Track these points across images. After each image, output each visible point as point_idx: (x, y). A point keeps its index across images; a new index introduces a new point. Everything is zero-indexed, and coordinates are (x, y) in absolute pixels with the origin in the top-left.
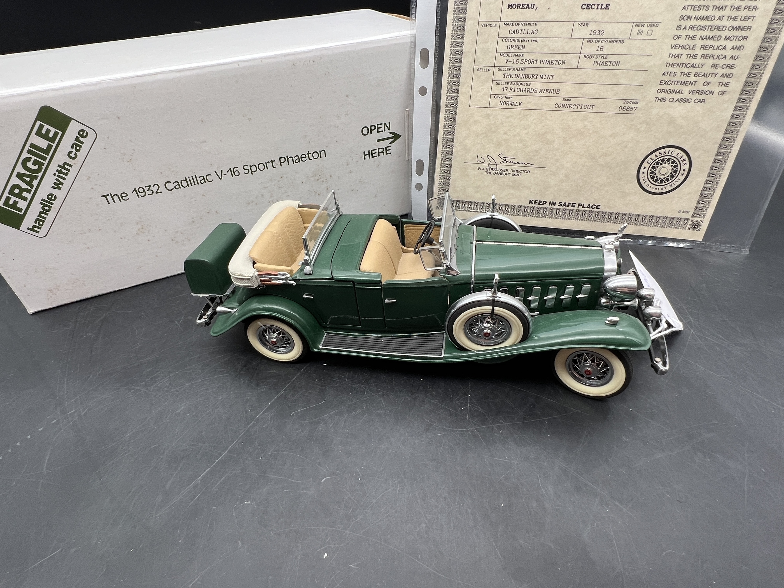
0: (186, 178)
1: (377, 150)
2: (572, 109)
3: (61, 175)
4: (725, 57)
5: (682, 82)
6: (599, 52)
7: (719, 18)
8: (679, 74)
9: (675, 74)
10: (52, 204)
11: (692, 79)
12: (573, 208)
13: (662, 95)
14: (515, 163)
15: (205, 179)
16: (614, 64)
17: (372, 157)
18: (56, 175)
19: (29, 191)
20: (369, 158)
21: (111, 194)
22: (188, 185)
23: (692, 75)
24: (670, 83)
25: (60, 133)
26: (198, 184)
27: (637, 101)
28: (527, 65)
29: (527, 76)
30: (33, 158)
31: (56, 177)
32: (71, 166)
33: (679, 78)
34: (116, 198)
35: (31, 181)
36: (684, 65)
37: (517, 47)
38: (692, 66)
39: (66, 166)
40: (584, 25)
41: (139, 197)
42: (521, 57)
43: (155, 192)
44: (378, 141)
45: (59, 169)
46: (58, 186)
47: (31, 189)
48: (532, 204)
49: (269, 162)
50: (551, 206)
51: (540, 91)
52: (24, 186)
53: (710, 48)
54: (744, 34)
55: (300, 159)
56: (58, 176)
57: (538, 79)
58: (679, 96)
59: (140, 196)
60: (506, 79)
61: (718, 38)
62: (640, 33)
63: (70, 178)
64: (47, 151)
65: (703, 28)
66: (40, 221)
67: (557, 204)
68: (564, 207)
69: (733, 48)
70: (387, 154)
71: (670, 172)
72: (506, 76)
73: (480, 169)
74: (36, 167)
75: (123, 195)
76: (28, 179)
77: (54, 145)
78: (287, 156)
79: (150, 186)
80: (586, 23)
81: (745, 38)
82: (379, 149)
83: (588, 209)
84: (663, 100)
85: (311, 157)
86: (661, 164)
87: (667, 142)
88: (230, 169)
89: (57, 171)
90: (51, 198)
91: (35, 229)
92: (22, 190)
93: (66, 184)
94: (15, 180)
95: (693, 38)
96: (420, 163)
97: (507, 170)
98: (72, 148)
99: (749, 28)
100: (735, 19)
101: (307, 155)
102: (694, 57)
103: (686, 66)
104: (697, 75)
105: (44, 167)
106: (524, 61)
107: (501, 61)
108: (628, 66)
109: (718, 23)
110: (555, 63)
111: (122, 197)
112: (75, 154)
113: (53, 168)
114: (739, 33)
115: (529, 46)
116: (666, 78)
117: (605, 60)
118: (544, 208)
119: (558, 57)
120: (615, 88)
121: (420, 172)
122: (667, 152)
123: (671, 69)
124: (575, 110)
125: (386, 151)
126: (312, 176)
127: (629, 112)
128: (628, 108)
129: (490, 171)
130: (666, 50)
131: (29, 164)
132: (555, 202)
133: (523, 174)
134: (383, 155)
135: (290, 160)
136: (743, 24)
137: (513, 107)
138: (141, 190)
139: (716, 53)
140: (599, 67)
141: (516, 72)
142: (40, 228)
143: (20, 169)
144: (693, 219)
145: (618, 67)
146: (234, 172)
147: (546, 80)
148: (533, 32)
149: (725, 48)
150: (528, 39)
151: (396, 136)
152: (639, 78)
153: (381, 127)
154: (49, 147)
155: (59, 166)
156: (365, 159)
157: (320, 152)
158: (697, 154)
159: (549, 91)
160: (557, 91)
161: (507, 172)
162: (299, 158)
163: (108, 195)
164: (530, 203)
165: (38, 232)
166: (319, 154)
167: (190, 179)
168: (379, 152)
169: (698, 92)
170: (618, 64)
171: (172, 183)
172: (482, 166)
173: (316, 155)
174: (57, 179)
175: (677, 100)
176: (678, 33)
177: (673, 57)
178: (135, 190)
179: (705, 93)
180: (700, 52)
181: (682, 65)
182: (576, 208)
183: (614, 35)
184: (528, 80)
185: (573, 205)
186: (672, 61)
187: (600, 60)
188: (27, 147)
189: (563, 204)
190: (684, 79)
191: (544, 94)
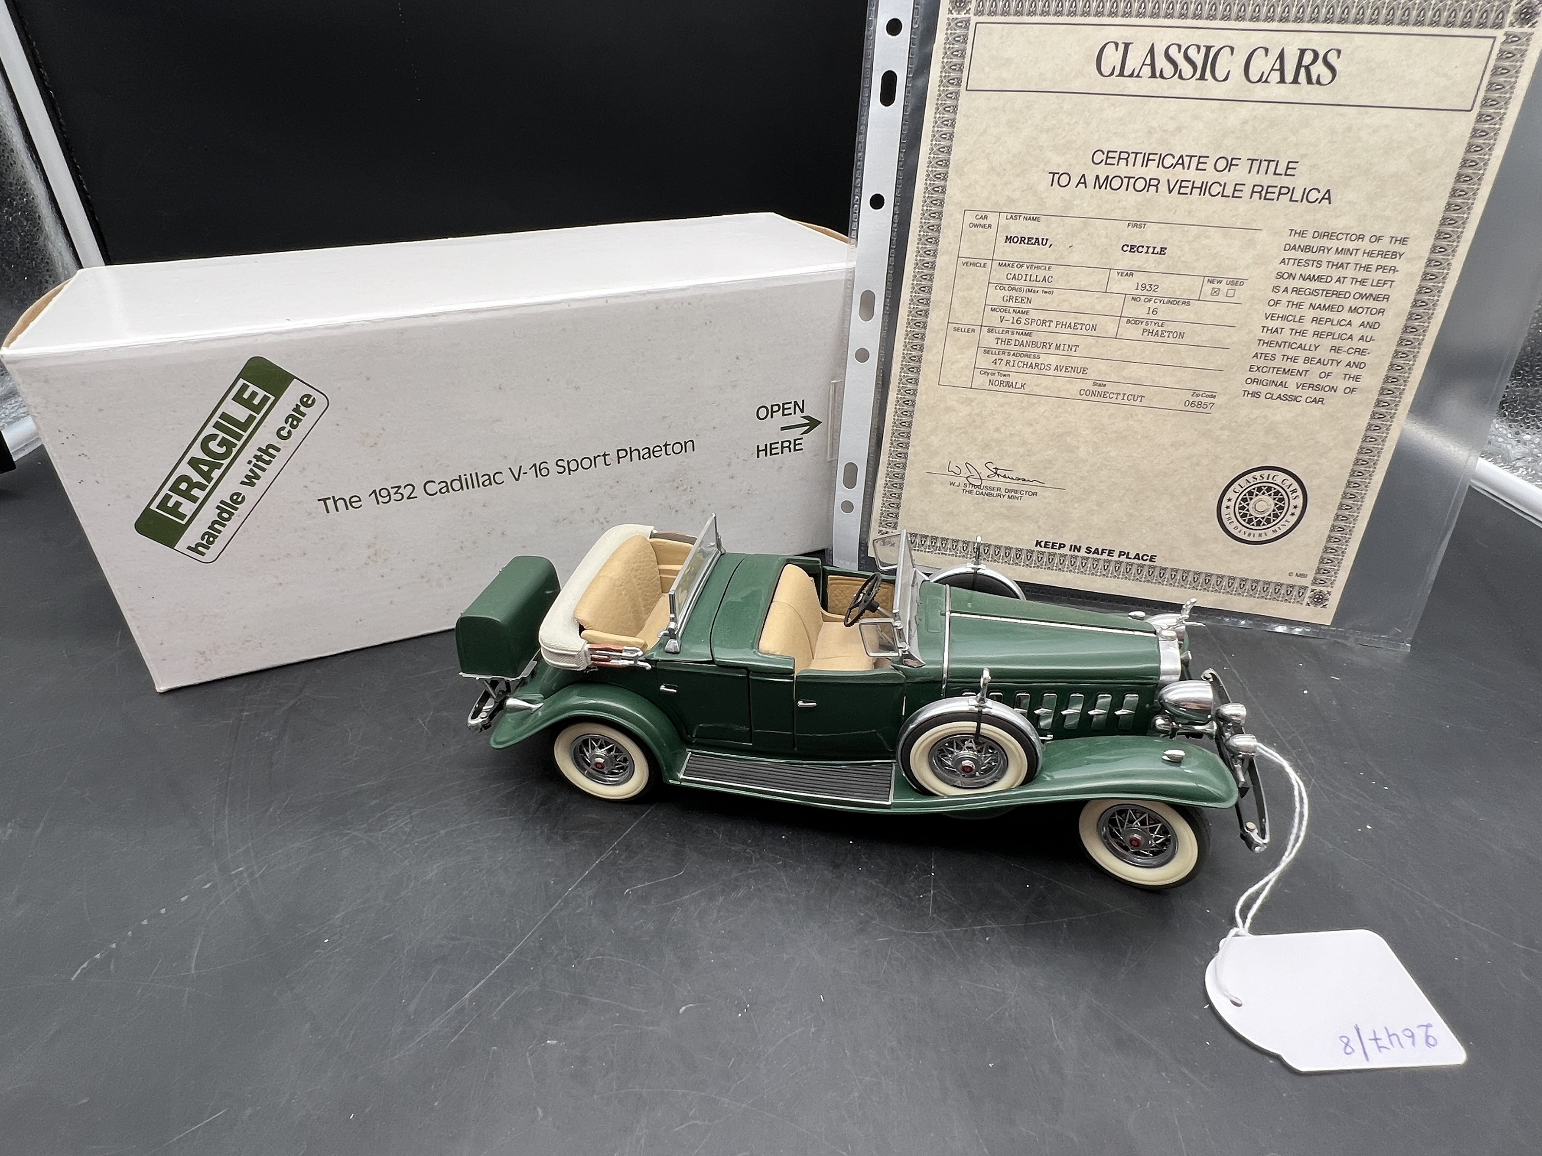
0: (460, 476)
1: (780, 443)
2: (1108, 400)
3: (260, 463)
4: (1351, 337)
5: (1284, 370)
6: (1151, 316)
7: (1338, 280)
8: (1279, 357)
9: (1274, 357)
10: (236, 509)
11: (1300, 365)
12: (1110, 558)
13: (1254, 388)
14: (1012, 479)
15: (491, 480)
16: (1175, 336)
17: (771, 454)
18: (253, 464)
19: (202, 487)
20: (766, 455)
21: (333, 497)
22: (462, 488)
23: (1301, 361)
24: (1265, 369)
25: (272, 398)
26: (479, 486)
27: (1214, 394)
28: (1034, 327)
29: (1034, 344)
30: (222, 435)
31: (251, 466)
32: (278, 450)
33: (1278, 363)
34: (340, 504)
35: (211, 471)
36: (1287, 344)
37: (1020, 300)
38: (1300, 346)
39: (271, 451)
40: (1127, 274)
41: (378, 503)
42: (1025, 315)
43: (406, 496)
44: (783, 429)
45: (259, 453)
46: (250, 481)
47: (207, 484)
48: (1041, 546)
49: (599, 456)
50: (1072, 553)
51: (1056, 369)
52: (196, 478)
53: (1326, 322)
54: (1378, 305)
55: (651, 453)
56: (255, 465)
57: (1053, 350)
58: (1281, 391)
59: (380, 503)
60: (999, 346)
61: (1340, 309)
62: (1215, 292)
63: (272, 469)
64: (244, 426)
65: (1314, 293)
66: (210, 536)
67: (1083, 550)
68: (1096, 556)
69: (1362, 324)
70: (795, 450)
71: (1272, 509)
72: (1000, 341)
73: (952, 484)
74: (222, 450)
75: (353, 500)
76: (206, 468)
77: (259, 417)
78: (630, 448)
79: (399, 487)
80: (1129, 272)
81: (1381, 311)
82: (783, 442)
83: (1136, 561)
84: (1255, 395)
85: (670, 451)
86: (1257, 495)
87: (1266, 460)
88: (535, 465)
89: (255, 457)
90: (237, 499)
91: (200, 548)
92: (192, 485)
93: (265, 478)
94: (185, 469)
95: (1299, 305)
96: (851, 469)
97: (999, 489)
98: (286, 422)
99: (1386, 297)
100: (1362, 282)
101: (663, 448)
102: (1303, 333)
103: (1290, 346)
104: (1307, 360)
105: (235, 450)
106: (1030, 321)
107: (993, 319)
108: (1197, 340)
109: (1337, 287)
110: (1079, 327)
111: (351, 503)
112: (289, 432)
113: (250, 452)
114: (1371, 303)
115: (1039, 300)
116: (1260, 362)
117: (1160, 329)
118: (1061, 555)
119: (1085, 320)
120: (1179, 373)
121: (850, 482)
122: (1265, 476)
123: (1266, 349)
124: (1113, 400)
125: (794, 446)
126: (669, 482)
127: (1201, 410)
128: (1200, 404)
129: (970, 489)
130: (1258, 321)
131: (213, 446)
132: (1080, 547)
133: (1025, 497)
134: (790, 451)
135: (635, 454)
136: (1375, 291)
137: (1010, 389)
138: (384, 493)
139: (1338, 330)
140: (1150, 338)
141: (1017, 337)
142: (208, 548)
143: (197, 452)
144: (1314, 587)
145: (1181, 341)
146: (540, 470)
147: (1065, 353)
148: (1044, 279)
149: (1350, 323)
150: (1037, 289)
151: (813, 423)
152: (1218, 359)
153: (790, 408)
154: (251, 419)
155: (260, 449)
156: (758, 457)
157: (686, 443)
158: (1316, 482)
159: (1070, 369)
160: (1084, 370)
161: (999, 492)
162: (649, 452)
163: (329, 498)
164: (1036, 546)
165: (203, 554)
166: (684, 447)
167: (466, 479)
168: (783, 447)
169: (1311, 386)
170: (1182, 335)
171: (437, 483)
172: (957, 480)
173: (677, 448)
174: (251, 470)
175: (1279, 397)
176: (1276, 297)
177: (1269, 332)
178: (374, 492)
179: (1323, 388)
180: (1313, 327)
181: (1283, 344)
182: (1115, 557)
183: (1175, 292)
184: (1036, 350)
185: (1110, 553)
186: (1267, 337)
187: (1151, 327)
188: (216, 418)
189: (1093, 550)
190: (1288, 365)
191: (1063, 373)
